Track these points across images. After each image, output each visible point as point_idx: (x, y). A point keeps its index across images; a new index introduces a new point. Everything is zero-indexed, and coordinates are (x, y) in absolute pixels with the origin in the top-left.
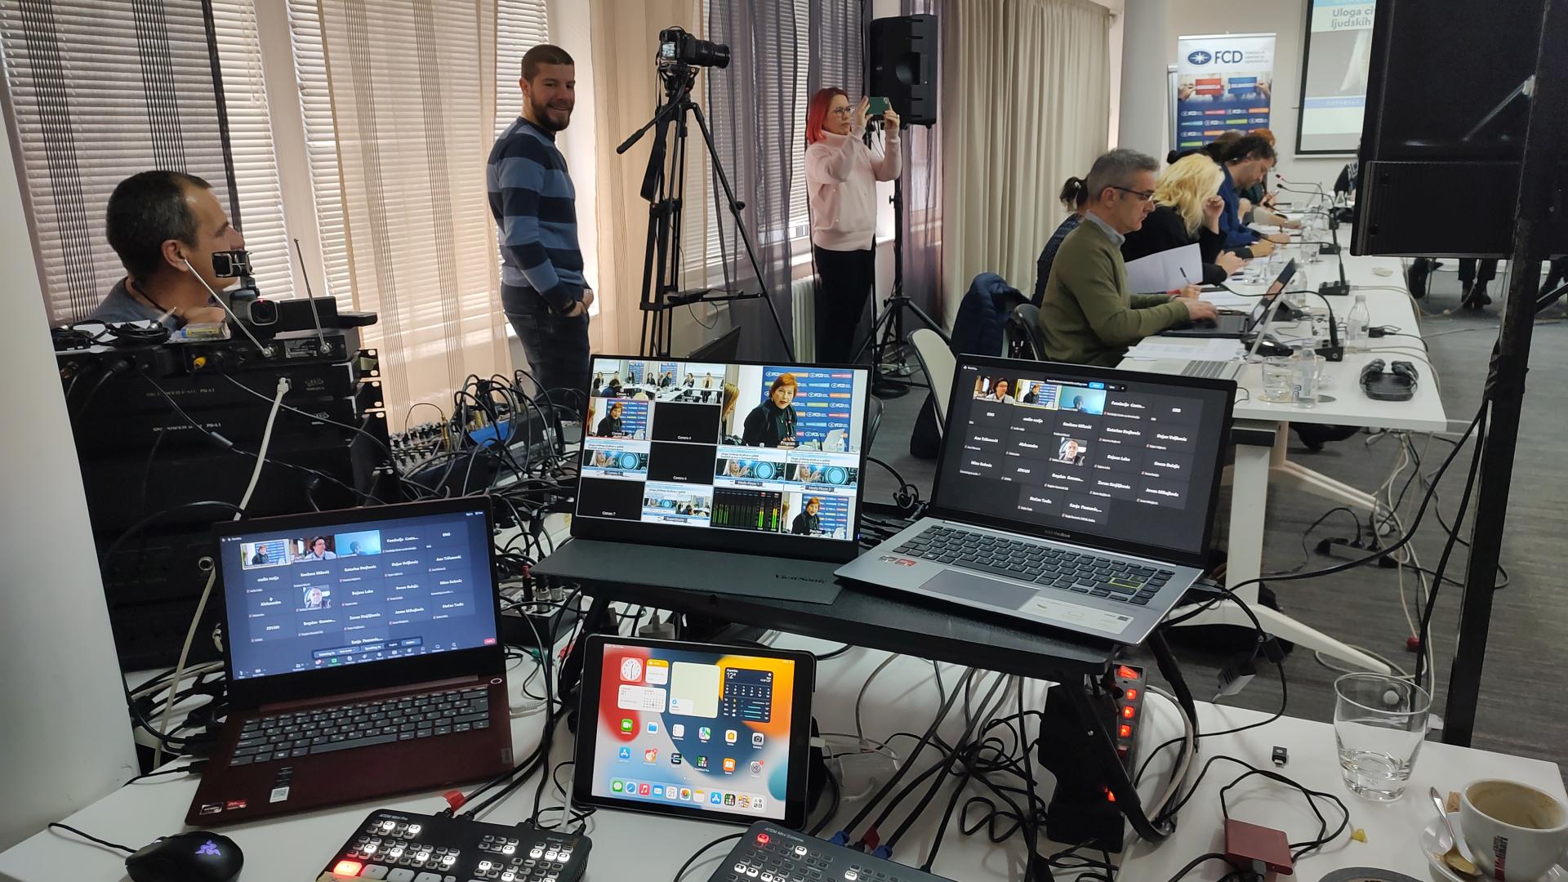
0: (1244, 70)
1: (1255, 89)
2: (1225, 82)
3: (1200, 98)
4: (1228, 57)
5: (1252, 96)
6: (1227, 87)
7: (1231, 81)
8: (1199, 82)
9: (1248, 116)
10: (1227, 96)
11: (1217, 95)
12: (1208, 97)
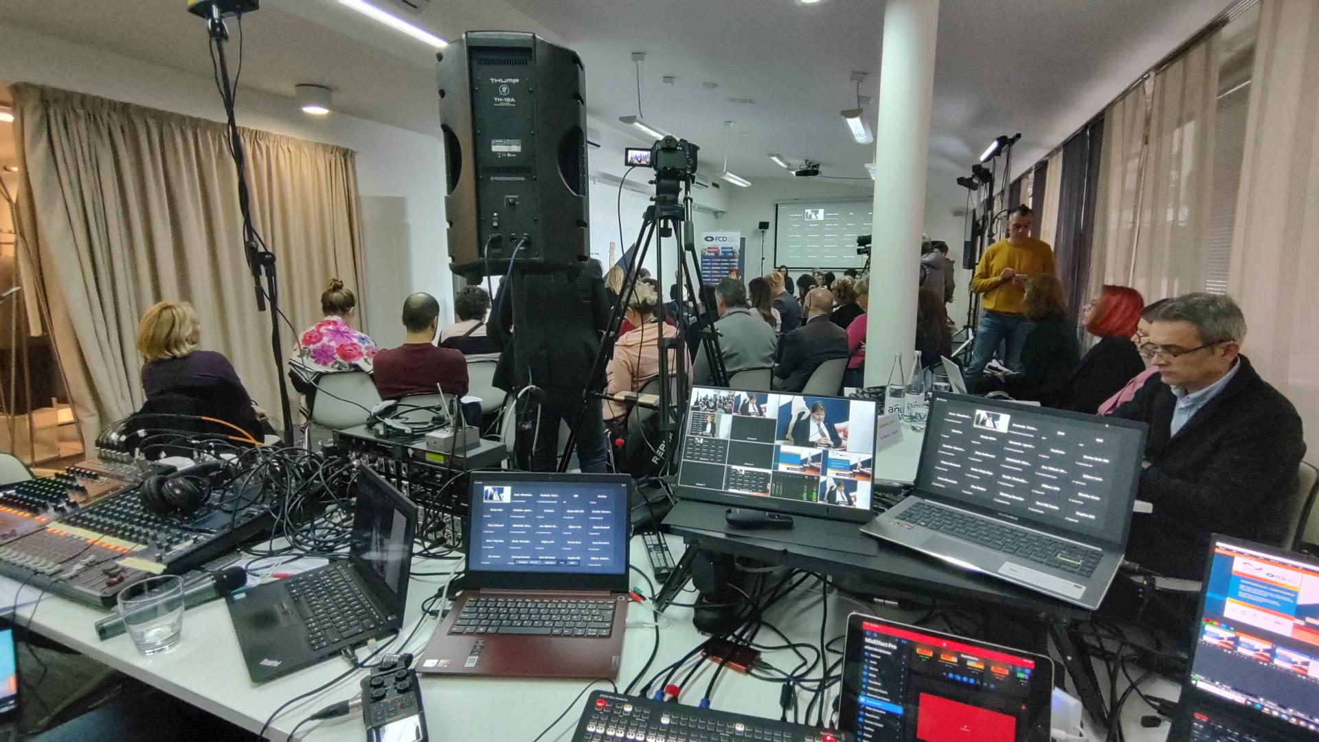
0: (728, 244)
1: (732, 252)
2: (720, 248)
3: (710, 254)
4: (721, 239)
5: (731, 254)
6: (721, 251)
7: (722, 248)
8: (709, 248)
9: (730, 262)
10: (721, 254)
11: (717, 253)
12: (713, 254)
